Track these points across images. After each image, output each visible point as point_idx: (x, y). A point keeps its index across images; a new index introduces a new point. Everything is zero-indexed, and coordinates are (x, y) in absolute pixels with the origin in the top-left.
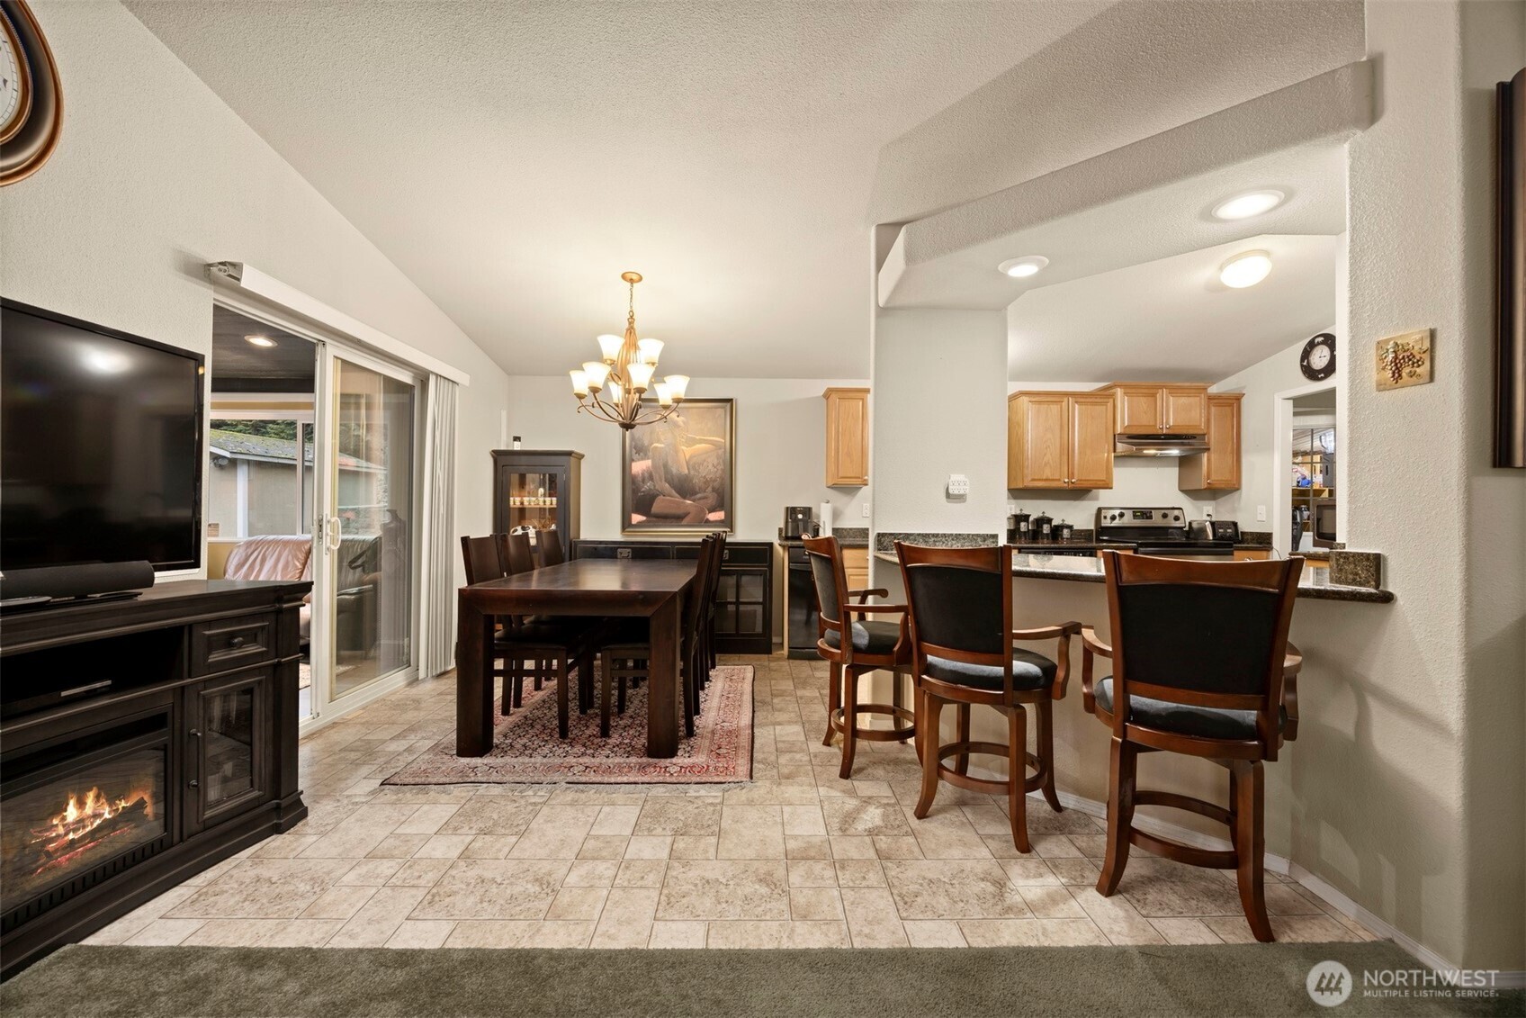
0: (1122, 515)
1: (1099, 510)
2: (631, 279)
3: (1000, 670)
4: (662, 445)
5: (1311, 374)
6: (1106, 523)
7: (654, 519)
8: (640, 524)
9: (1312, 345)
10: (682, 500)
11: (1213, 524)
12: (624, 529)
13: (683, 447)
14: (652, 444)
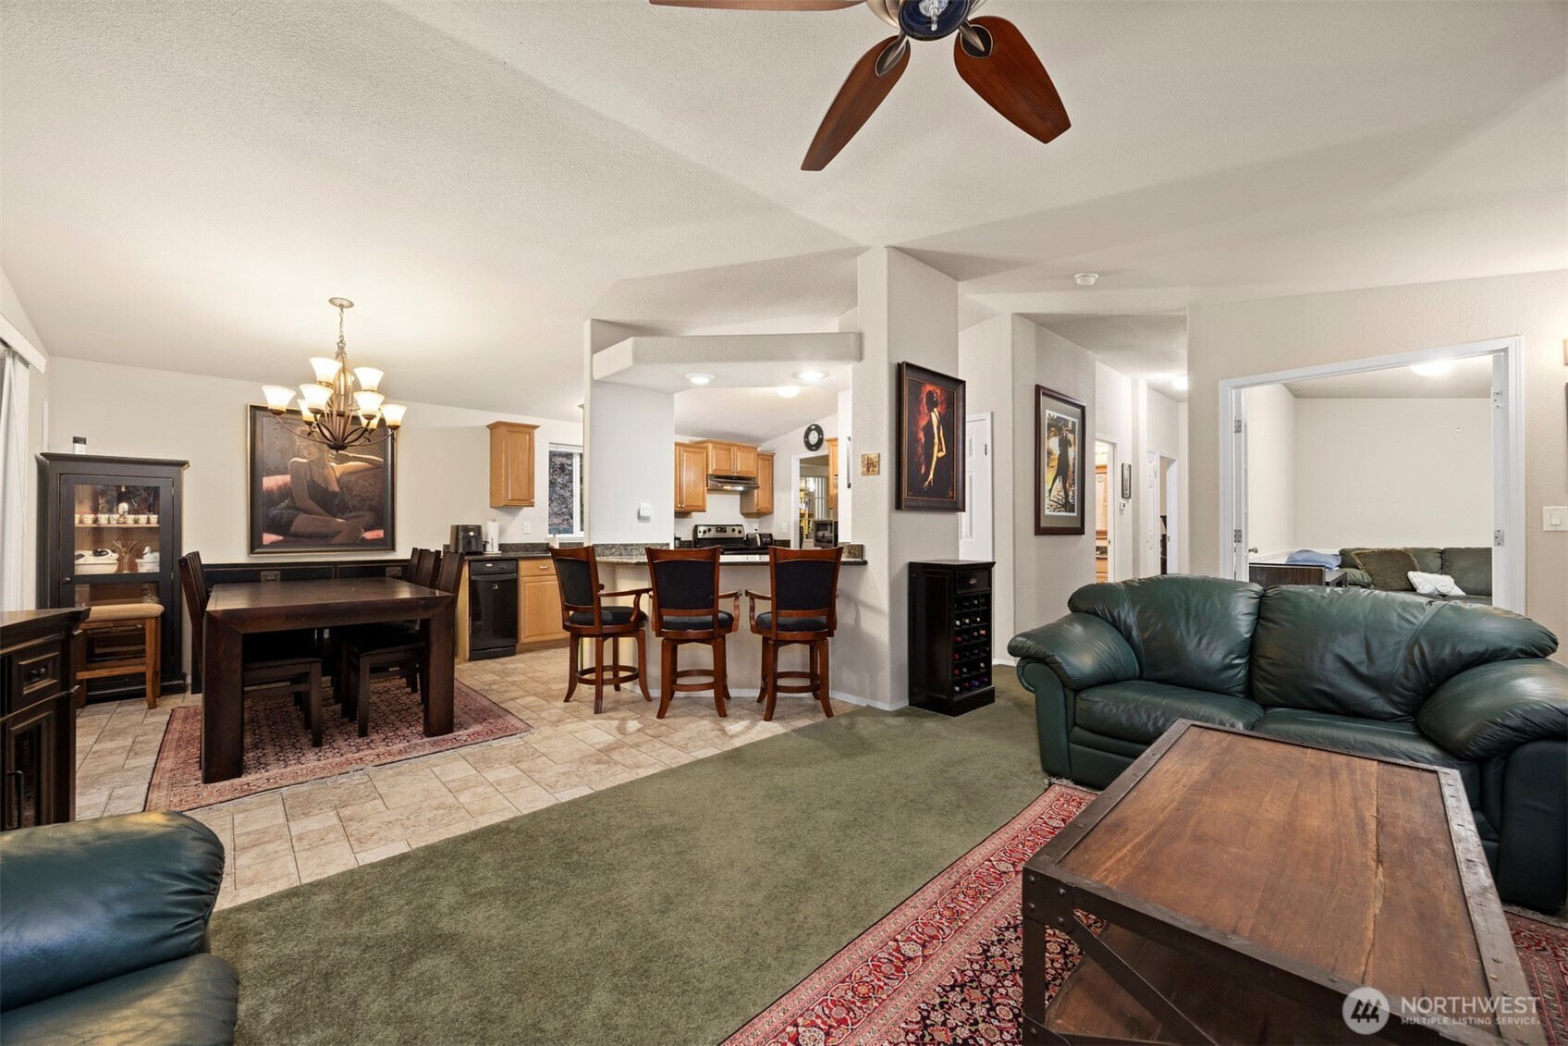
0: (709, 530)
1: (696, 527)
2: (340, 304)
3: (709, 618)
4: (305, 461)
5: (809, 446)
6: (700, 535)
7: (294, 539)
8: (273, 544)
9: (809, 430)
10: (330, 519)
11: (760, 535)
12: (252, 550)
13: (334, 464)
14: (292, 458)
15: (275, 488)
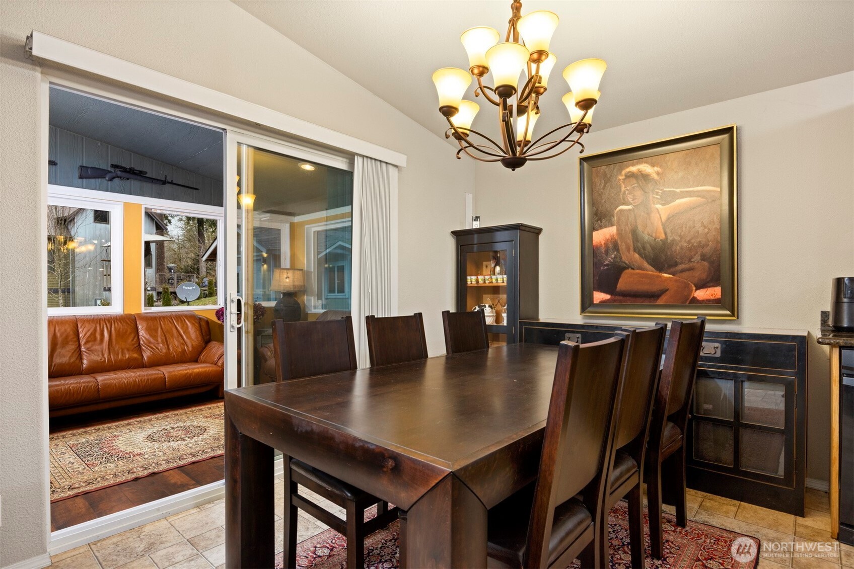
4: (629, 207)
7: (620, 298)
8: (603, 303)
10: (656, 273)
12: (583, 309)
13: (659, 206)
14: (617, 207)
15: (603, 242)
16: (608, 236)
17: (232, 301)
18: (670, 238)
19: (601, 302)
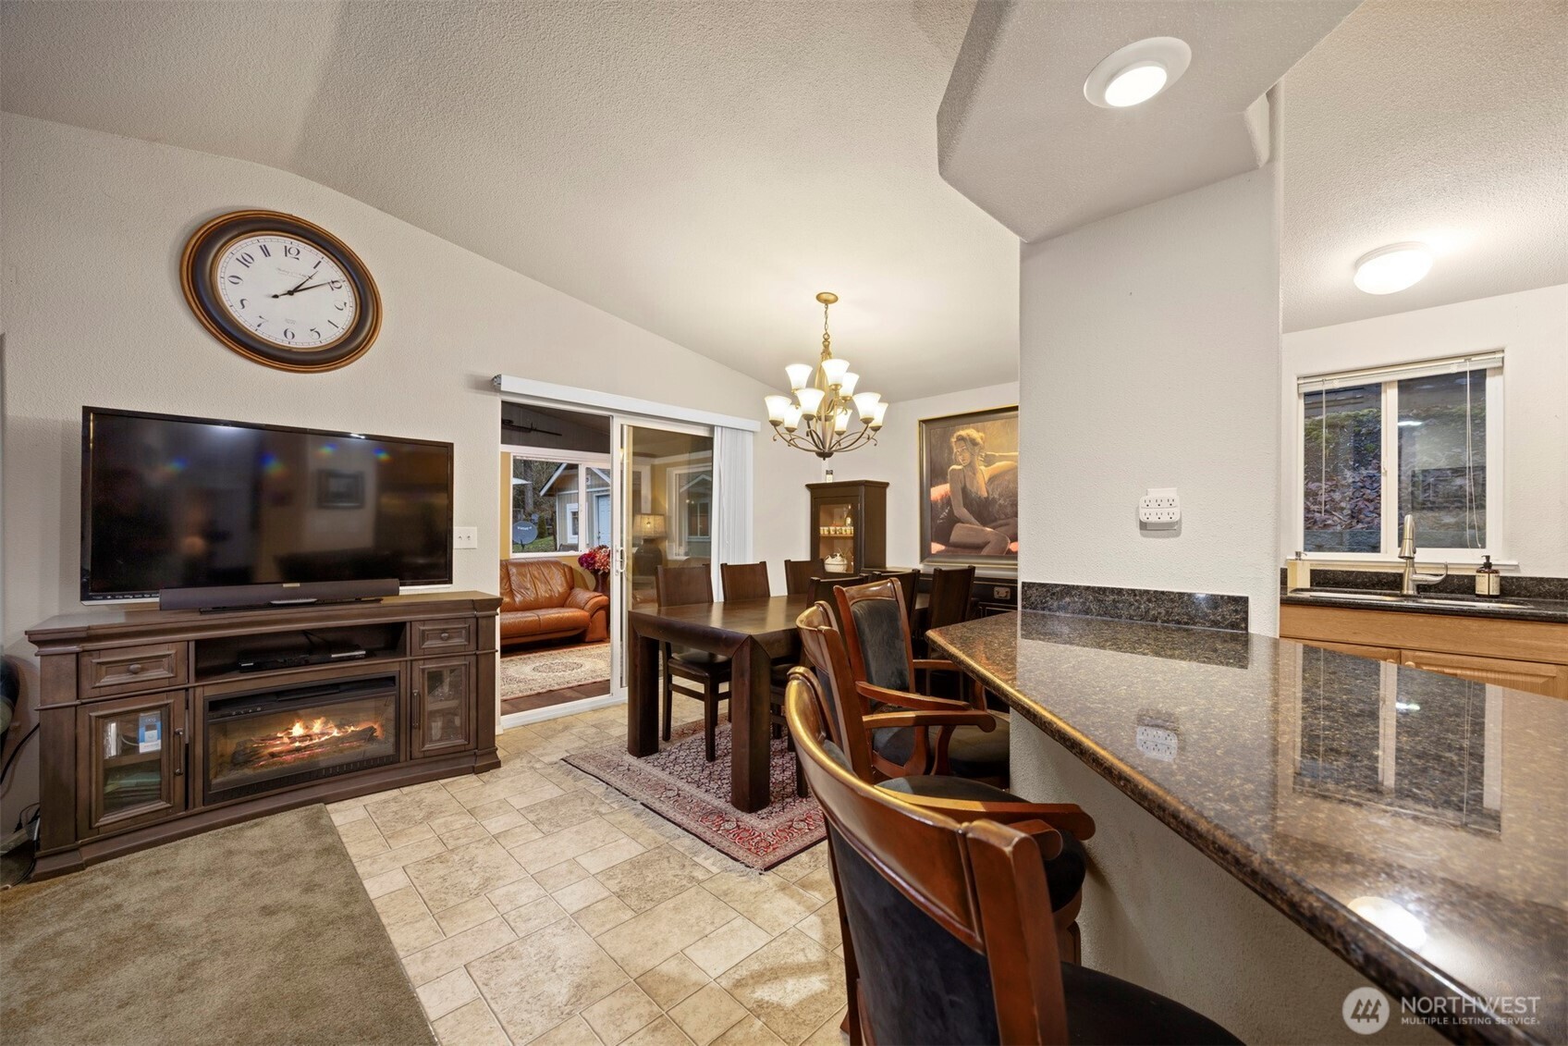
2: (825, 299)
4: (960, 467)
7: (954, 548)
8: (939, 554)
10: (981, 527)
12: (922, 559)
13: (983, 468)
14: (949, 467)
15: (939, 498)
16: (943, 493)
17: (617, 551)
18: (991, 497)
19: (938, 552)
